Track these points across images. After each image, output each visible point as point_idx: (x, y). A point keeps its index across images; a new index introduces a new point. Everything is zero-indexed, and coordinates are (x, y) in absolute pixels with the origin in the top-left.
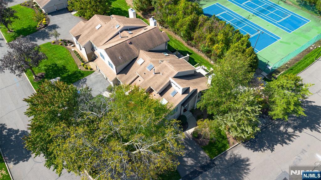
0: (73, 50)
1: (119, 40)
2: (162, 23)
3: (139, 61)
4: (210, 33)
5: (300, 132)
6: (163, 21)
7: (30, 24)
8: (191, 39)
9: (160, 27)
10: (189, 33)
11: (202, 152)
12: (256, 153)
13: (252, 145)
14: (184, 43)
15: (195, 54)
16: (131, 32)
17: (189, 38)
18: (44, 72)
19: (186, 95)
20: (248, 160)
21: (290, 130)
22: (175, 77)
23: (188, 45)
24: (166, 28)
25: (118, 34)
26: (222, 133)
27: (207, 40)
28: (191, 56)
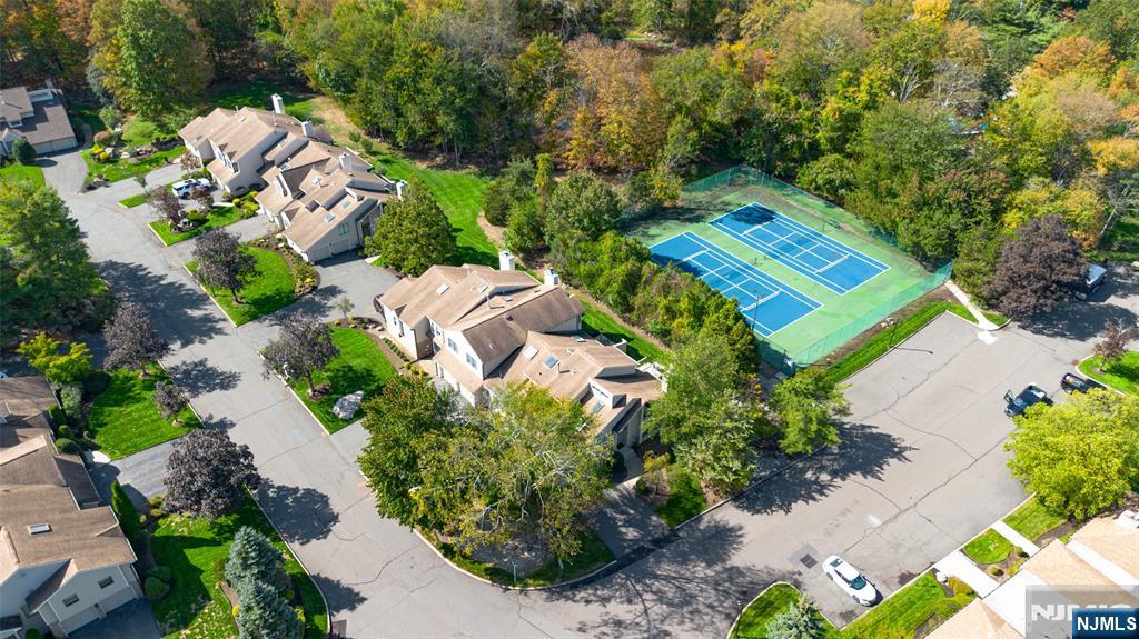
0: (381, 337)
1: (487, 313)
2: (567, 277)
3: (527, 353)
4: (665, 297)
5: (844, 479)
6: (570, 274)
7: (278, 286)
8: (630, 309)
9: (564, 286)
10: (625, 298)
11: (654, 518)
12: (757, 516)
13: (749, 504)
14: (615, 317)
15: (638, 339)
16: (508, 298)
17: (625, 307)
18: (329, 382)
19: (620, 409)
20: (741, 528)
21: (824, 477)
22: (597, 377)
23: (625, 321)
24: (576, 287)
25: (485, 301)
26: (693, 485)
27: (661, 311)
28: (630, 344)
